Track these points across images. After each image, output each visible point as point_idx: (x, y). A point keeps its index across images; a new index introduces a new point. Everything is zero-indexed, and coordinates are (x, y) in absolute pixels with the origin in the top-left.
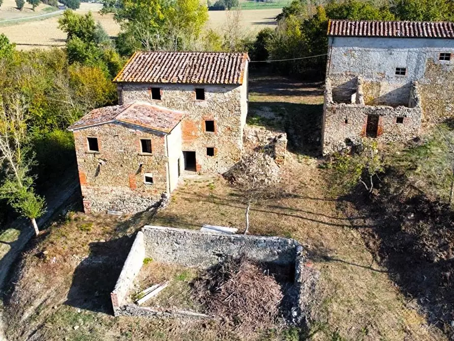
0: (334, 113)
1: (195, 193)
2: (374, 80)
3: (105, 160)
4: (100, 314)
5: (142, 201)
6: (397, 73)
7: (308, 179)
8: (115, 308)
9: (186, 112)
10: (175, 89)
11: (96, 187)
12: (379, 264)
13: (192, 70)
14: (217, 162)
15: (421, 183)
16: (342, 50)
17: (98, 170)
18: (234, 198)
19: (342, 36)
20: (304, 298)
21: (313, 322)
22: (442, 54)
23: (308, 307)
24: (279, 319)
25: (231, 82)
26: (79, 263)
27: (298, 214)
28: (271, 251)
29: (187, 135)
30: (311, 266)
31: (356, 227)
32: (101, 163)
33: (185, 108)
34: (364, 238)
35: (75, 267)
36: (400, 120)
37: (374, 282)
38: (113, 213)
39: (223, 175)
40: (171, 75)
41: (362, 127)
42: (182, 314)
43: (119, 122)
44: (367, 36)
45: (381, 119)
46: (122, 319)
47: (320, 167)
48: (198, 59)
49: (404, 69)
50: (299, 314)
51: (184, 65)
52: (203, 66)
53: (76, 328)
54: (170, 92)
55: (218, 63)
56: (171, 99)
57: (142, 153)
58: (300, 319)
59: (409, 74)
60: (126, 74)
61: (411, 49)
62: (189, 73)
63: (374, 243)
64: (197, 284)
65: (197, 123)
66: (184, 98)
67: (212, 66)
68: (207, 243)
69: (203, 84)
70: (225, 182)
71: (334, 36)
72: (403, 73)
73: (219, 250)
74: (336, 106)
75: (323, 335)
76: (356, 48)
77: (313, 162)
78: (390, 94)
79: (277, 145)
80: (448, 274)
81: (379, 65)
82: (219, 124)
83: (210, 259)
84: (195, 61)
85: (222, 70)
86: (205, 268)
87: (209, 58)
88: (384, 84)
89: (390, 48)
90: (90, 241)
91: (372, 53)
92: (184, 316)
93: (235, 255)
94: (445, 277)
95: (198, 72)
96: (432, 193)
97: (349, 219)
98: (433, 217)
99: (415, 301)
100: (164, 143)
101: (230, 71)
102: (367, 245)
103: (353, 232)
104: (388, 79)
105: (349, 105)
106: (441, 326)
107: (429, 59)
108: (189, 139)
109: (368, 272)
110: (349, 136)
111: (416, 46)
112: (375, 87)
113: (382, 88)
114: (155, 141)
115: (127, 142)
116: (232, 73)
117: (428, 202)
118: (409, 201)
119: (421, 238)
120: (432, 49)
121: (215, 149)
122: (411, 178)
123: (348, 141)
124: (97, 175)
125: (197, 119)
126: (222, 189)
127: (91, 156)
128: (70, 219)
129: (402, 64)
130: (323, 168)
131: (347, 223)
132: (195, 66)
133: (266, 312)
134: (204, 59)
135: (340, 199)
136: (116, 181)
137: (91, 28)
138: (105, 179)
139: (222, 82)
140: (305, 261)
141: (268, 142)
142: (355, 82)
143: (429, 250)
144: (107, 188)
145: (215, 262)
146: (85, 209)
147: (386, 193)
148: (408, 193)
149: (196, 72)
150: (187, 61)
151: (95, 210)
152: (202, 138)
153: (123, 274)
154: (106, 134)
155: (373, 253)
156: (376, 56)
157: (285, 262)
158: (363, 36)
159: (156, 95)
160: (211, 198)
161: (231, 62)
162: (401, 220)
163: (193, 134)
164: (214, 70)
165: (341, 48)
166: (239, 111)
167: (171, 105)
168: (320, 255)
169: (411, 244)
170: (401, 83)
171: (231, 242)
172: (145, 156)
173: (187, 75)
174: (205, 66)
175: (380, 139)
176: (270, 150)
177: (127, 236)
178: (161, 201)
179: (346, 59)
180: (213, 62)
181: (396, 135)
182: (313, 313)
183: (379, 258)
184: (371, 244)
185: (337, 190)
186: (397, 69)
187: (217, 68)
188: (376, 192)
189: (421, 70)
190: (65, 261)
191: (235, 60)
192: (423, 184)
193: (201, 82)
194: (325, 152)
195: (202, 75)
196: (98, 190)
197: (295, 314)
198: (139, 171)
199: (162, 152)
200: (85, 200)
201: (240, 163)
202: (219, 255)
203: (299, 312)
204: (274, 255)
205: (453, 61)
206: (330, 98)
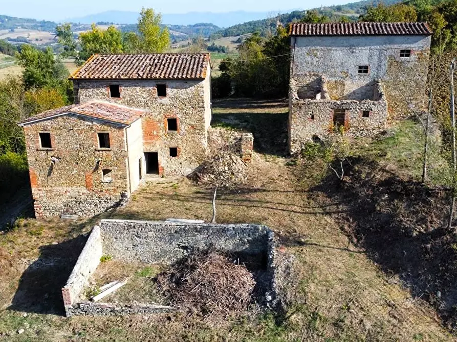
0: (300, 108)
1: (158, 193)
2: (338, 79)
3: (58, 158)
4: (49, 316)
5: (100, 202)
6: (360, 71)
7: (276, 176)
8: (66, 307)
9: (147, 110)
10: (135, 86)
11: (49, 188)
12: (356, 246)
13: (153, 68)
14: (181, 164)
15: (391, 166)
16: (305, 50)
17: (51, 169)
18: (200, 195)
19: (304, 36)
20: (278, 282)
21: (289, 304)
22: (402, 51)
23: (284, 290)
24: (252, 306)
25: (193, 77)
26: (27, 266)
27: (268, 205)
28: (241, 239)
29: (149, 134)
30: (284, 251)
31: (329, 214)
32: (54, 161)
33: (146, 105)
34: (338, 223)
35: (23, 271)
36: (366, 114)
37: (352, 262)
38: (67, 216)
39: (187, 177)
40: (130, 72)
41: (328, 123)
42: (143, 308)
43: (74, 114)
44: (329, 35)
45: (347, 113)
46: (75, 319)
47: (288, 165)
48: (159, 60)
49: (367, 67)
50: (274, 298)
51: (145, 64)
52: (164, 65)
53: (21, 331)
54: (129, 89)
55: (180, 62)
56: (130, 96)
57: (99, 148)
58: (275, 303)
59: (372, 72)
60: (83, 73)
61: (372, 47)
62: (150, 70)
63: (349, 226)
64: (160, 278)
65: (159, 121)
66: (145, 95)
67: (173, 65)
68: (171, 235)
69: (164, 79)
70: (189, 182)
71: (296, 36)
72: (366, 72)
73: (184, 241)
74: (302, 101)
75: (301, 316)
76: (318, 48)
77: (281, 161)
78: (354, 92)
79: (243, 142)
80: (429, 246)
81: (342, 64)
82: (182, 122)
83: (175, 253)
84: (156, 61)
85: (184, 68)
86: (169, 263)
87: (171, 59)
88: (348, 82)
89: (351, 46)
90: (41, 244)
91: (334, 52)
92: (146, 310)
93: (202, 246)
94: (426, 249)
95: (159, 69)
96: (404, 175)
97: (322, 207)
98: (408, 195)
99: (397, 277)
100: (123, 136)
101: (193, 69)
102: (342, 229)
103: (327, 218)
104: (352, 77)
105: (315, 101)
106: (426, 298)
107: (391, 56)
108: (151, 139)
109: (345, 253)
110: (316, 132)
111: (377, 44)
112: (340, 87)
113: (346, 87)
114: (113, 133)
115: (83, 136)
116: (195, 70)
117: (401, 182)
118: (381, 184)
119: (397, 216)
120: (392, 46)
121: (178, 149)
122: (382, 162)
123: (315, 138)
124: (49, 174)
125: (159, 117)
126: (186, 188)
127: (43, 153)
128: (18, 226)
129: (364, 62)
130: (292, 165)
131: (320, 210)
132: (156, 65)
133: (237, 299)
134: (165, 59)
135: (312, 190)
136: (71, 181)
137: (50, 62)
138: (59, 179)
139: (184, 76)
140: (277, 246)
141: (234, 142)
142: (320, 81)
143: (407, 226)
144: (61, 188)
145: (180, 256)
146: (36, 215)
147: (359, 179)
148: (379, 176)
149: (157, 69)
150: (148, 61)
151: (48, 215)
152: (164, 137)
153: (76, 269)
154: (60, 129)
155: (348, 236)
156: (338, 54)
157: (256, 251)
158: (324, 35)
159: (115, 93)
160: (176, 197)
161: (193, 61)
162: (376, 201)
163: (155, 133)
164: (176, 68)
165: (304, 48)
166: (203, 107)
167: (131, 102)
168: (293, 240)
169: (388, 223)
170: (364, 81)
171: (196, 231)
172: (102, 151)
173: (147, 72)
174: (166, 65)
175: (349, 135)
176: (237, 149)
177: (82, 236)
178: (121, 200)
179: (309, 59)
180: (174, 62)
181: (363, 130)
182: (289, 296)
183: (355, 240)
184: (346, 228)
185: (307, 183)
186: (360, 67)
187: (179, 66)
188: (347, 179)
189: (383, 67)
190: (11, 265)
191: (197, 59)
192: (394, 167)
193: (162, 77)
194: (293, 150)
195: (164, 72)
196: (51, 191)
197: (270, 298)
198: (97, 168)
199: (121, 146)
200: (36, 204)
201: (205, 163)
202: (185, 248)
203: (274, 296)
204: (244, 243)
205: (413, 57)
206: (295, 95)
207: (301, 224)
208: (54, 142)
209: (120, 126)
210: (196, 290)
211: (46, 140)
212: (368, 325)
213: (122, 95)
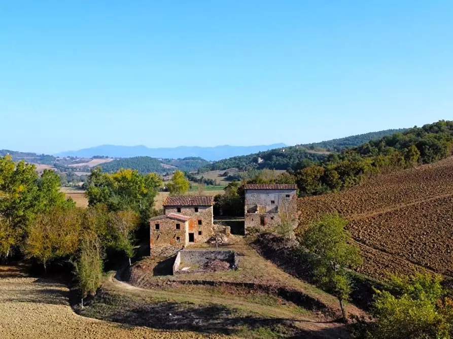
0: (248, 216)
1: (195, 246)
2: (263, 206)
3: (161, 233)
4: (169, 276)
5: (175, 249)
6: (272, 203)
7: (239, 241)
8: (174, 272)
9: (191, 217)
10: (187, 208)
11: (157, 244)
12: (261, 255)
13: (192, 202)
14: (203, 237)
16: (250, 195)
17: (158, 237)
18: (211, 247)
19: (250, 189)
20: (236, 263)
21: (239, 267)
22: (286, 195)
23: (238, 264)
24: (229, 269)
25: (208, 205)
26: (154, 266)
27: (235, 248)
29: (191, 226)
30: (239, 257)
31: (255, 249)
32: (159, 234)
33: (190, 215)
35: (153, 268)
36: (272, 218)
37: (258, 258)
38: (162, 255)
39: (205, 242)
40: (184, 203)
41: (259, 222)
45: (265, 218)
47: (243, 237)
49: (274, 201)
52: (196, 200)
54: (184, 209)
55: (202, 199)
56: (185, 212)
59: (276, 203)
60: (167, 203)
61: (275, 194)
63: (260, 251)
64: (200, 266)
66: (190, 211)
68: (203, 254)
69: (197, 206)
71: (247, 190)
72: (274, 203)
73: (207, 256)
74: (249, 214)
75: (242, 268)
76: (255, 194)
77: (241, 237)
78: (269, 211)
79: (226, 230)
81: (265, 200)
82: (203, 222)
83: (205, 260)
85: (204, 202)
86: (203, 263)
87: (198, 198)
88: (267, 207)
89: (268, 193)
90: (157, 261)
91: (261, 196)
93: (213, 258)
94: (278, 252)
95: (195, 202)
96: (278, 236)
97: (252, 247)
98: (277, 241)
99: (269, 260)
100: (185, 225)
101: (207, 202)
102: (257, 252)
104: (269, 205)
105: (253, 214)
106: (275, 263)
107: (282, 197)
108: (192, 228)
110: (254, 225)
111: (277, 193)
112: (264, 208)
113: (267, 209)
114: (181, 224)
115: (171, 225)
117: (277, 238)
118: (271, 239)
119: (273, 246)
120: (283, 193)
121: (202, 232)
122: (273, 233)
124: (157, 239)
125: (195, 220)
126: (205, 245)
127: (156, 231)
129: (273, 199)
130: (245, 238)
132: (193, 200)
133: (224, 268)
134: (196, 198)
135: (250, 244)
136: (165, 241)
138: (160, 240)
139: (205, 205)
140: (237, 256)
141: (223, 229)
142: (256, 206)
143: (275, 248)
144: (161, 244)
145: (206, 262)
146: (151, 254)
147: (265, 238)
148: (271, 237)
150: (190, 199)
151: (155, 254)
152: (196, 227)
154: (163, 222)
155: (259, 253)
156: (263, 196)
157: (230, 258)
158: (257, 189)
159: (179, 211)
160: (202, 247)
161: (207, 199)
162: (268, 244)
163: (193, 226)
164: (201, 201)
167: (185, 214)
168: (242, 255)
169: (270, 248)
170: (273, 206)
171: (211, 253)
172: (177, 230)
175: (266, 226)
176: (224, 232)
177: (173, 258)
178: (182, 248)
179: (252, 198)
180: (200, 199)
181: (272, 224)
185: (249, 242)
186: (272, 201)
189: (280, 201)
190: (149, 267)
191: (209, 198)
192: (276, 234)
194: (245, 233)
195: (197, 203)
198: (175, 236)
199: (184, 228)
200: (151, 251)
201: (212, 237)
202: (207, 259)
203: (235, 266)
204: (226, 256)
205: (291, 197)
206: (246, 212)
207: (245, 252)
208: (160, 227)
209: (184, 221)
210: (212, 266)
211: (157, 226)
212: (259, 268)
213: (181, 211)
